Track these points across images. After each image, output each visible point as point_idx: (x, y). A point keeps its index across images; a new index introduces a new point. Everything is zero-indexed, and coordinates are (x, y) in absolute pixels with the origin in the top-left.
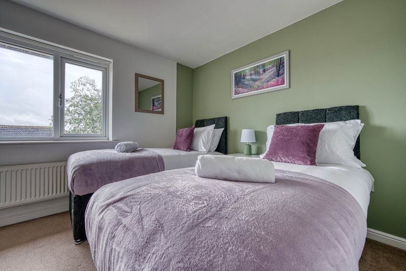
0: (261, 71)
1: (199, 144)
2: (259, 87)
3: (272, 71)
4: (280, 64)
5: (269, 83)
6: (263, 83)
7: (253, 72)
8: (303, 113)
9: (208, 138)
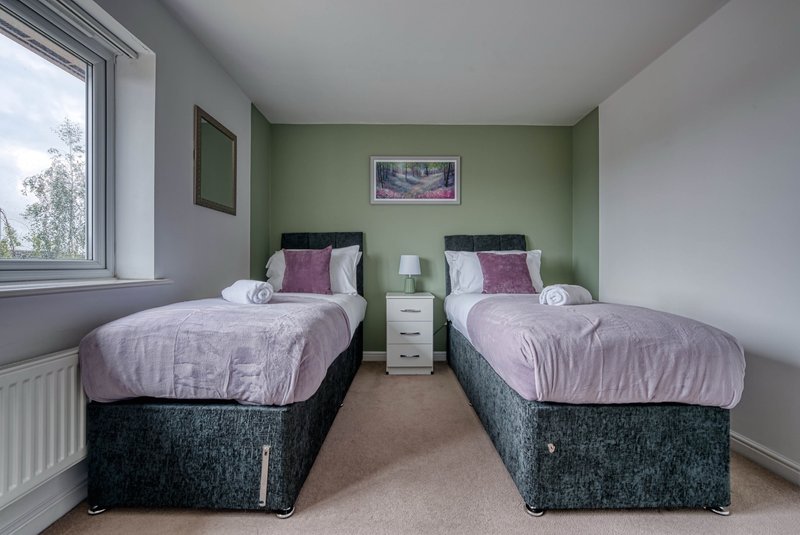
0: (423, 172)
1: (340, 280)
2: (419, 193)
3: (437, 177)
4: (449, 171)
5: (434, 192)
6: (425, 190)
7: (409, 170)
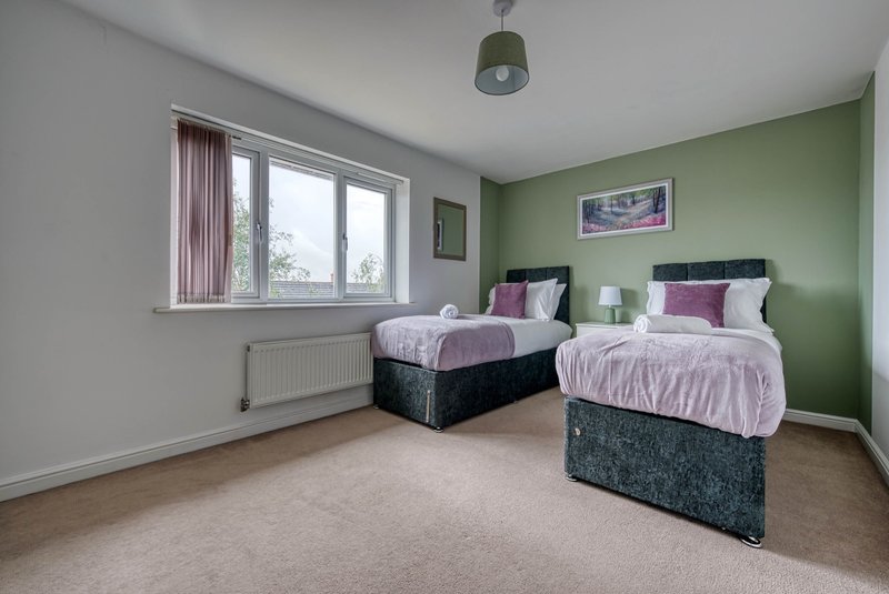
0: (629, 202)
1: (536, 308)
2: (624, 224)
3: (645, 204)
4: (659, 196)
5: (642, 221)
6: (631, 220)
7: (614, 202)
8: (694, 265)
9: (548, 297)
